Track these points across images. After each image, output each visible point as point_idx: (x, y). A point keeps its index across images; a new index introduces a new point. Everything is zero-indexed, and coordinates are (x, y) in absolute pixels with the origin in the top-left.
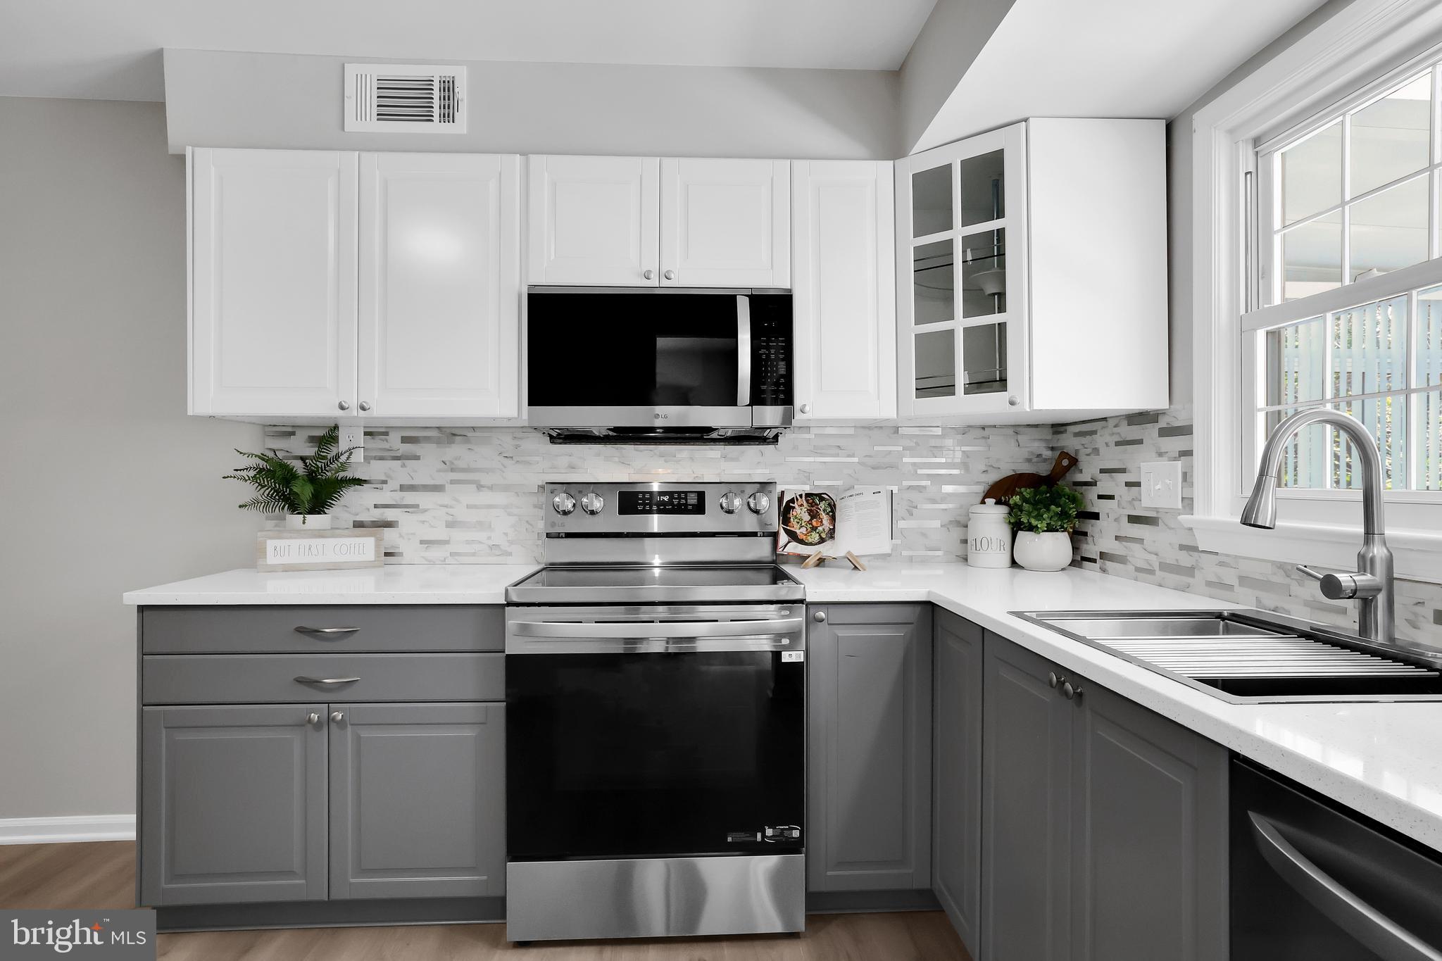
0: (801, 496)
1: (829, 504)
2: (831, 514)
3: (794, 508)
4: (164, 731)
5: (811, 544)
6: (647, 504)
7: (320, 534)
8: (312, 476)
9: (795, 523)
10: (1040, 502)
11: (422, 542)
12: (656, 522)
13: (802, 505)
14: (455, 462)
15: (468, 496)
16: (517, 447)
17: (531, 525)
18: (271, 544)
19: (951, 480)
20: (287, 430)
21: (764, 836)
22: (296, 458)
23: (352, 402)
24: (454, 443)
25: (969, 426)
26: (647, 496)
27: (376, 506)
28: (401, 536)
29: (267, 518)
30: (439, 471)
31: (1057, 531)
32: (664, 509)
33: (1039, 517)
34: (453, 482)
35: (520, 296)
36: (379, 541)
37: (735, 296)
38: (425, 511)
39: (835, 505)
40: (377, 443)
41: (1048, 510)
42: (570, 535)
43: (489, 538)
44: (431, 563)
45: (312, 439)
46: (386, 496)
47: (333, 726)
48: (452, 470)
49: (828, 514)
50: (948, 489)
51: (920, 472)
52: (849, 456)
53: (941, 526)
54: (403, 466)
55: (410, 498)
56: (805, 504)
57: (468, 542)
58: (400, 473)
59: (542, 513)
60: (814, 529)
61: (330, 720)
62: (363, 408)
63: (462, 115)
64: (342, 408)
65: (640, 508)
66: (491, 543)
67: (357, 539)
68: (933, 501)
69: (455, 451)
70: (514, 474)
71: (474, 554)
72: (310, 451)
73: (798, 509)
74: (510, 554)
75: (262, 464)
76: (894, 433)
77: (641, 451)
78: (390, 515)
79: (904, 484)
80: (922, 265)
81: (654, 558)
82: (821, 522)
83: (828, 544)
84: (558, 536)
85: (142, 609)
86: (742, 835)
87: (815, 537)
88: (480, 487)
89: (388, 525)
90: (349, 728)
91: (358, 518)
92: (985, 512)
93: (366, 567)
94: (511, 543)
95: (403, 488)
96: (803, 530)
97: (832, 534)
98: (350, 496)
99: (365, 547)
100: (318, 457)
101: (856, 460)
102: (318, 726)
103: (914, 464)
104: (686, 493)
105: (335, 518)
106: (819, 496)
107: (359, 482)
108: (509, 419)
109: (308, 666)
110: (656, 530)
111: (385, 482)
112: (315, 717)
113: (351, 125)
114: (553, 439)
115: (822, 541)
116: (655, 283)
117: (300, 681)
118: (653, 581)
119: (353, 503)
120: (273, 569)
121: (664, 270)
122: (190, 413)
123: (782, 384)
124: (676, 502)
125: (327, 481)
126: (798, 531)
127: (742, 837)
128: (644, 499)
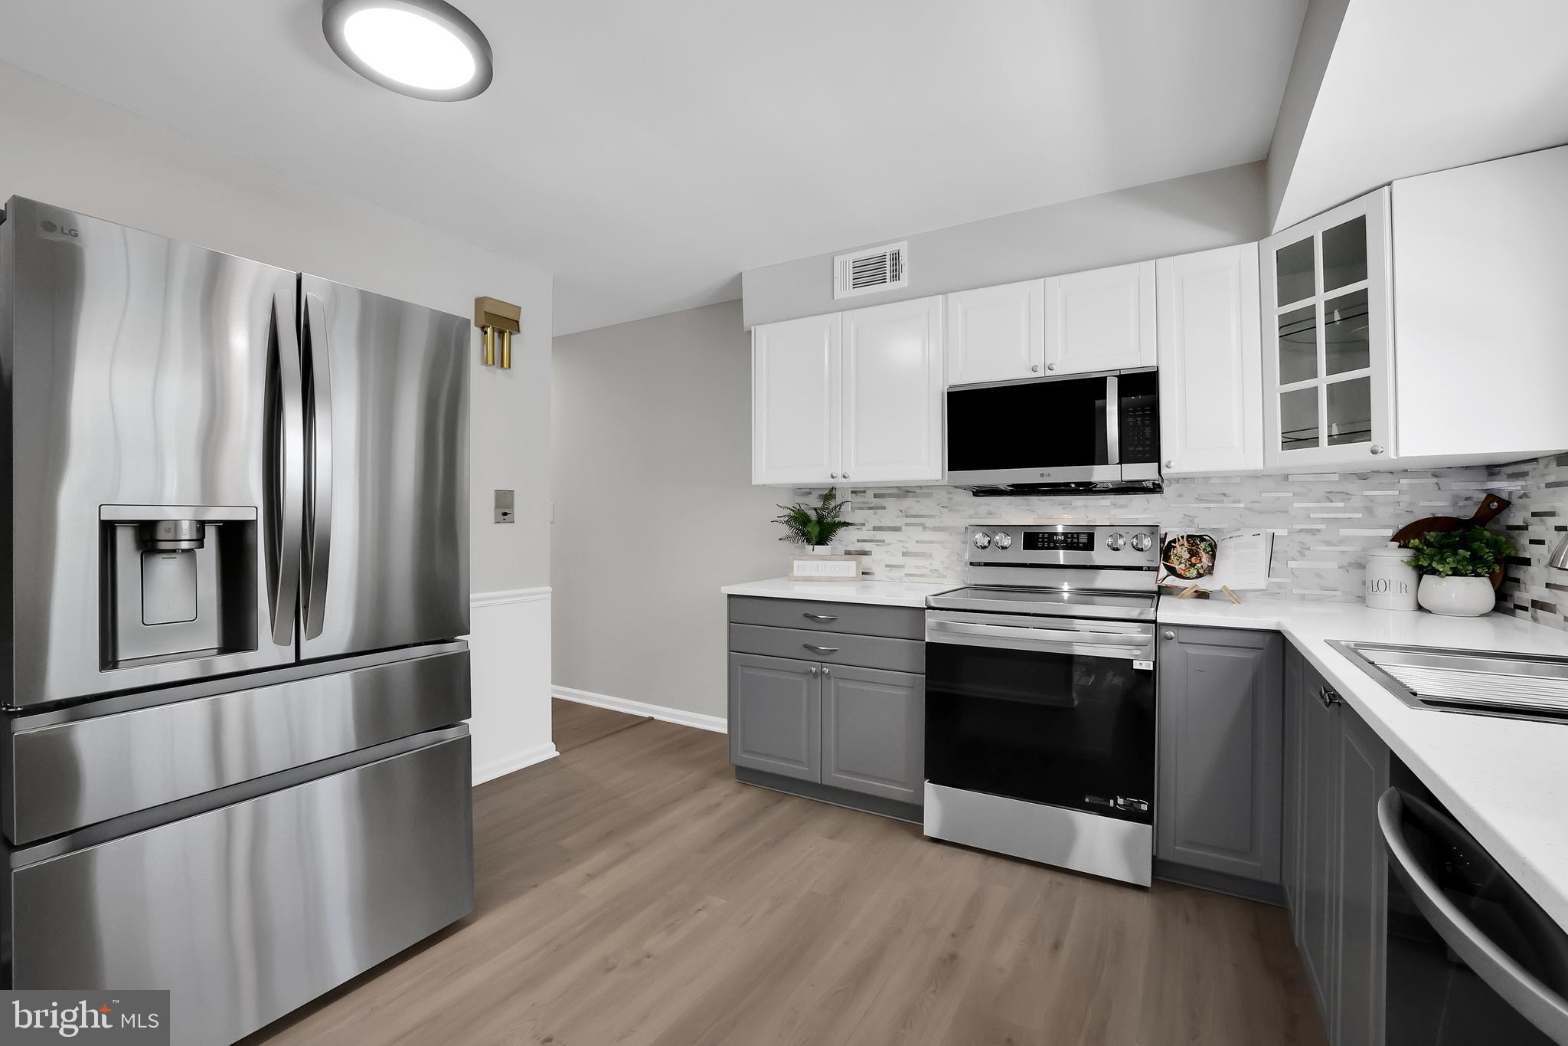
0: (1182, 537)
1: (1210, 545)
2: (1211, 553)
3: (1175, 547)
4: (740, 667)
5: (1189, 578)
6: (1046, 542)
7: (822, 558)
8: (820, 521)
9: (1175, 561)
10: (1448, 546)
11: (887, 566)
13: (1183, 545)
14: (909, 511)
15: (917, 534)
16: (951, 499)
17: (961, 556)
18: (796, 563)
19: (1351, 523)
20: (807, 491)
21: (1116, 802)
22: (811, 509)
23: (839, 474)
24: (907, 497)
25: (1373, 472)
26: (1046, 536)
27: (858, 541)
28: (874, 561)
29: (796, 548)
30: (897, 517)
31: (1466, 575)
32: (1064, 546)
33: (1442, 561)
34: (907, 525)
35: (943, 394)
36: (859, 563)
37: (1105, 378)
38: (889, 544)
39: (1216, 545)
40: (859, 499)
41: (1455, 554)
42: (987, 564)
43: (931, 564)
44: (892, 580)
45: (821, 496)
46: (864, 534)
47: (824, 677)
48: (907, 516)
49: (1207, 553)
50: (1345, 532)
51: (1312, 516)
52: (1234, 502)
53: (1339, 568)
54: (875, 513)
55: (879, 535)
56: (1186, 544)
57: (916, 567)
58: (872, 518)
59: (967, 547)
60: (1193, 565)
61: (822, 673)
62: (845, 477)
63: (904, 275)
64: (833, 477)
65: (1040, 545)
66: (933, 568)
67: (845, 562)
68: (1329, 544)
69: (909, 503)
70: (945, 519)
71: (921, 576)
72: (819, 505)
73: (1179, 548)
74: (946, 577)
75: (792, 513)
76: (1284, 480)
77: (1043, 501)
78: (867, 547)
79: (1294, 527)
80: (1285, 331)
81: (1063, 585)
82: (1200, 560)
83: (1206, 578)
84: (979, 564)
85: (730, 596)
86: (1097, 798)
87: (1193, 572)
88: (925, 528)
89: (865, 553)
90: (833, 680)
91: (847, 549)
92: (1385, 554)
93: (850, 581)
94: (947, 568)
95: (875, 529)
96: (1183, 566)
97: (1210, 570)
98: (841, 532)
99: (850, 567)
100: (823, 508)
101: (1242, 505)
102: (815, 675)
103: (1308, 509)
104: (1078, 534)
105: (833, 548)
106: (1202, 538)
107: (846, 524)
108: (937, 481)
109: (811, 638)
110: (1062, 563)
111: (864, 525)
112: (814, 669)
113: (839, 294)
114: (975, 494)
115: (1200, 575)
116: (1041, 375)
117: (806, 646)
118: (1063, 601)
119: (844, 538)
120: (797, 579)
121: (1048, 363)
122: (753, 483)
123: (1148, 445)
124: (1069, 540)
125: (828, 523)
126: (1177, 567)
127: (1097, 800)
128: (1043, 538)
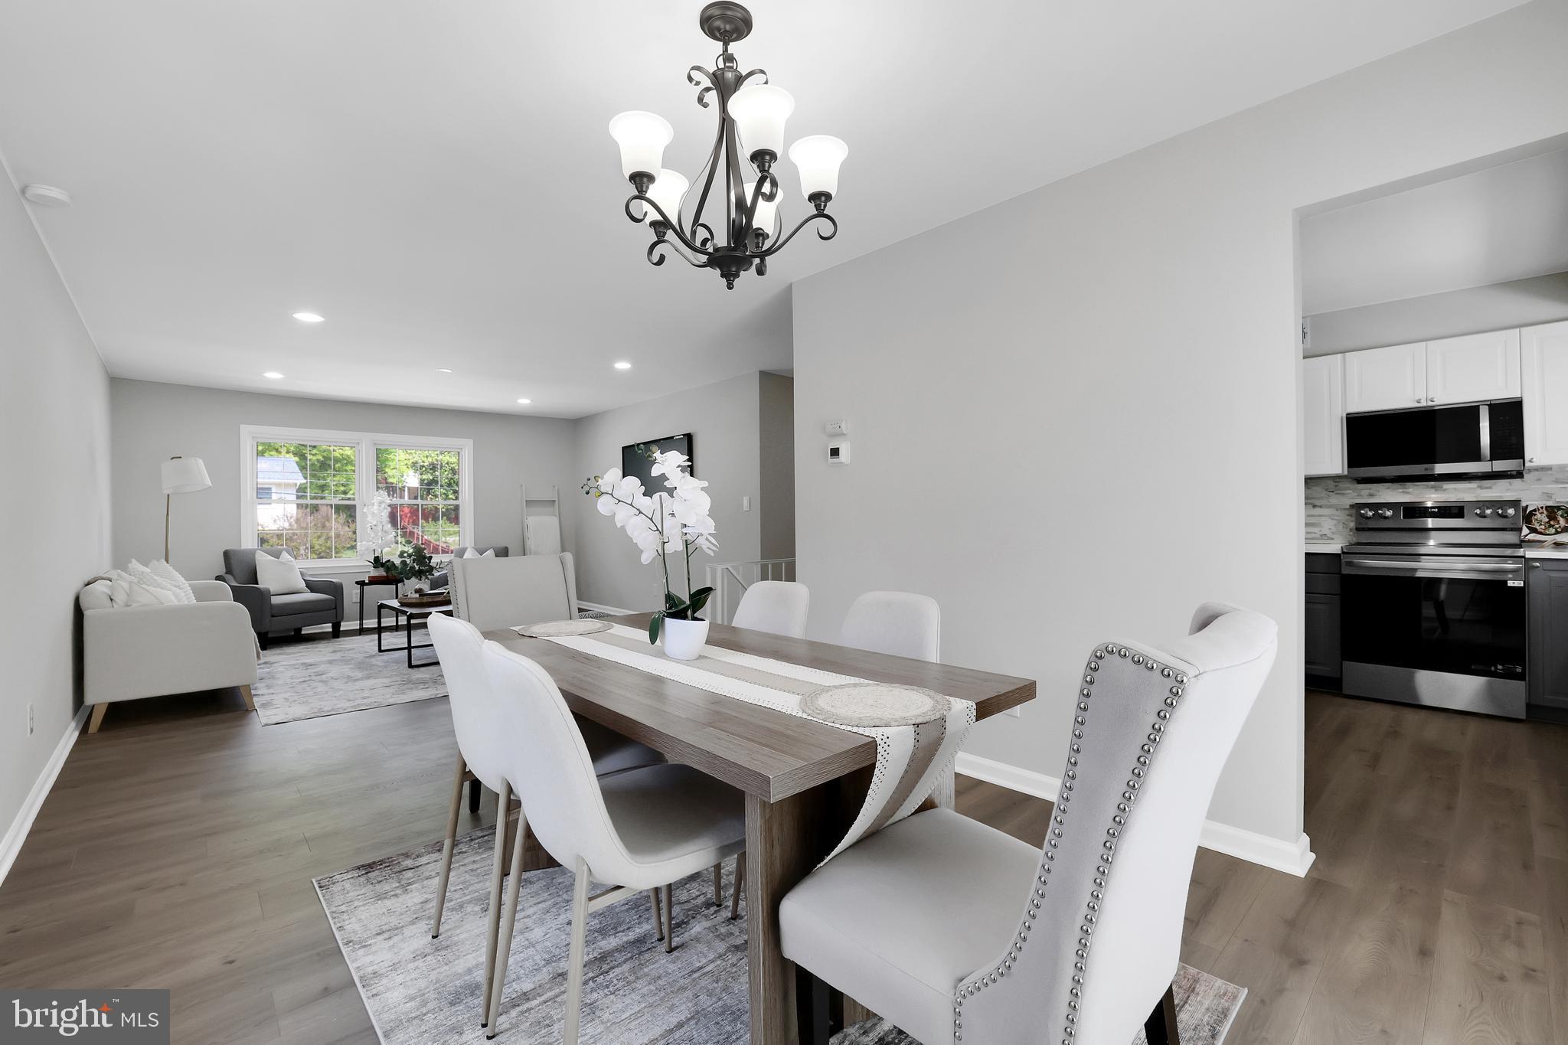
3: (1536, 514)
9: (1536, 523)
12: (1430, 523)
13: (1542, 513)
17: (1346, 524)
32: (1434, 515)
35: (1343, 417)
37: (1478, 405)
42: (1371, 529)
43: (1320, 531)
49: (1564, 517)
56: (1545, 512)
59: (1353, 519)
60: (1552, 526)
66: (1322, 533)
70: (1334, 500)
73: (1539, 515)
82: (1558, 522)
87: (1552, 531)
94: (1336, 533)
96: (1543, 527)
104: (1451, 507)
106: (1559, 508)
108: (1336, 474)
114: (1362, 482)
115: (1557, 533)
116: (1424, 404)
121: (1430, 397)
123: (1514, 448)
124: (1443, 511)
126: (1538, 527)
